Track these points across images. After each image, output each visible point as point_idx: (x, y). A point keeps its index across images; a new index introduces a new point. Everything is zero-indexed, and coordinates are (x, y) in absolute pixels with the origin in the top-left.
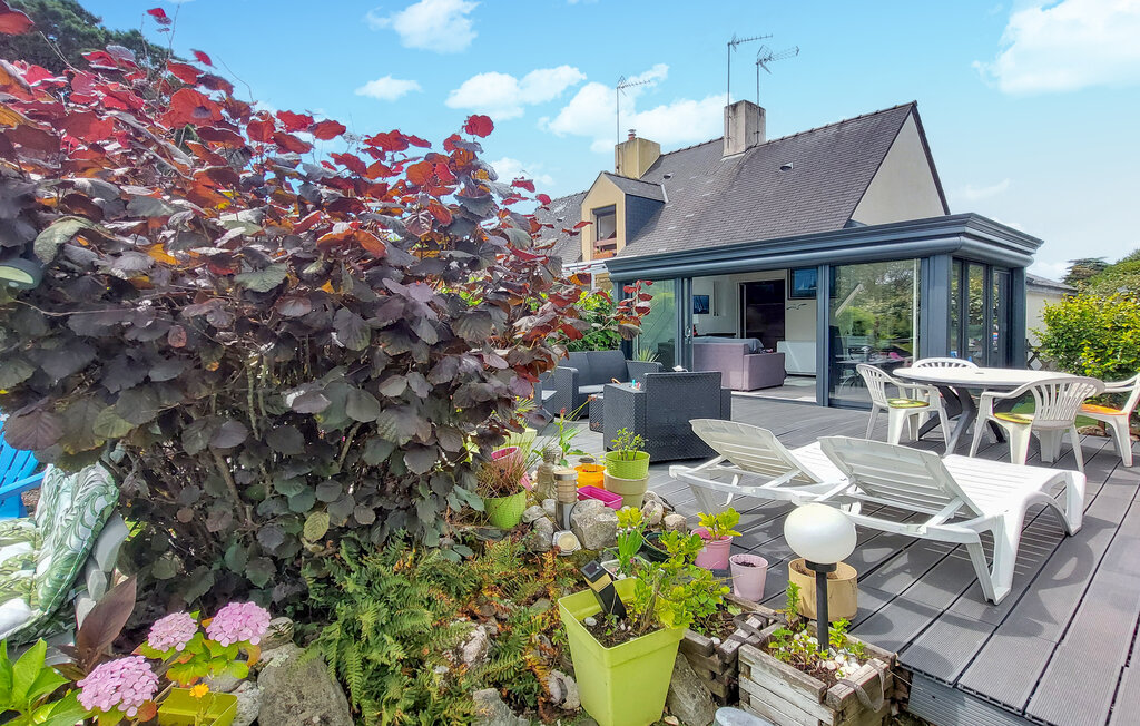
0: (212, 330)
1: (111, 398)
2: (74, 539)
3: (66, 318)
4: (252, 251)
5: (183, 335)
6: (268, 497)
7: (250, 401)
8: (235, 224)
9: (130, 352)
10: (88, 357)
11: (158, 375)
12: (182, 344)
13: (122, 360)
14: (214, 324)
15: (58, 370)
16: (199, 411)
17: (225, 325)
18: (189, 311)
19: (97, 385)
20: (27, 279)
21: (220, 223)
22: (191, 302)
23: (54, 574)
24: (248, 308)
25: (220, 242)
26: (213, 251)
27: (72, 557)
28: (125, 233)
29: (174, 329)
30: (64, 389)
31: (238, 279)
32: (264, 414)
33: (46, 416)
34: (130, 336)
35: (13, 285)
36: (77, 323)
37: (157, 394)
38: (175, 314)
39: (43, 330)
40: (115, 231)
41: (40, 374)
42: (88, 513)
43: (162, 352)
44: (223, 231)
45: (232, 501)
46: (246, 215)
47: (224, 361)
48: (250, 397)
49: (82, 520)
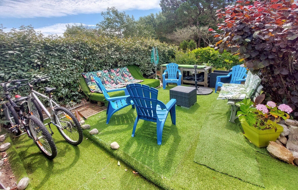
0: (281, 48)
1: (261, 61)
2: (254, 86)
3: (255, 47)
4: (290, 32)
5: (275, 49)
6: (294, 91)
7: (290, 65)
8: (286, 27)
9: (265, 53)
10: (258, 53)
11: (270, 57)
12: (275, 51)
13: (263, 54)
14: (282, 47)
15: (254, 56)
16: (277, 66)
17: (284, 47)
18: (276, 45)
19: (259, 58)
20: (250, 41)
21: (283, 27)
22: (276, 43)
23: (250, 92)
24: (289, 44)
25: (283, 31)
26: (281, 33)
27: (253, 90)
28: (264, 31)
29: (273, 48)
30: (254, 59)
31: (287, 38)
32: (294, 69)
33: (251, 63)
34: (265, 49)
35: (248, 42)
36: (256, 48)
37: (269, 61)
38: (273, 45)
39: (251, 49)
40: (263, 31)
41: (251, 56)
42: (256, 82)
43: (270, 53)
44: (283, 29)
45: (284, 89)
46: (289, 24)
47: (283, 55)
48: (290, 64)
49: (255, 83)
